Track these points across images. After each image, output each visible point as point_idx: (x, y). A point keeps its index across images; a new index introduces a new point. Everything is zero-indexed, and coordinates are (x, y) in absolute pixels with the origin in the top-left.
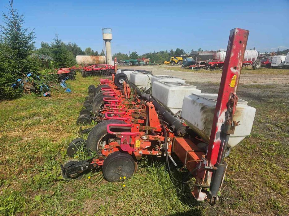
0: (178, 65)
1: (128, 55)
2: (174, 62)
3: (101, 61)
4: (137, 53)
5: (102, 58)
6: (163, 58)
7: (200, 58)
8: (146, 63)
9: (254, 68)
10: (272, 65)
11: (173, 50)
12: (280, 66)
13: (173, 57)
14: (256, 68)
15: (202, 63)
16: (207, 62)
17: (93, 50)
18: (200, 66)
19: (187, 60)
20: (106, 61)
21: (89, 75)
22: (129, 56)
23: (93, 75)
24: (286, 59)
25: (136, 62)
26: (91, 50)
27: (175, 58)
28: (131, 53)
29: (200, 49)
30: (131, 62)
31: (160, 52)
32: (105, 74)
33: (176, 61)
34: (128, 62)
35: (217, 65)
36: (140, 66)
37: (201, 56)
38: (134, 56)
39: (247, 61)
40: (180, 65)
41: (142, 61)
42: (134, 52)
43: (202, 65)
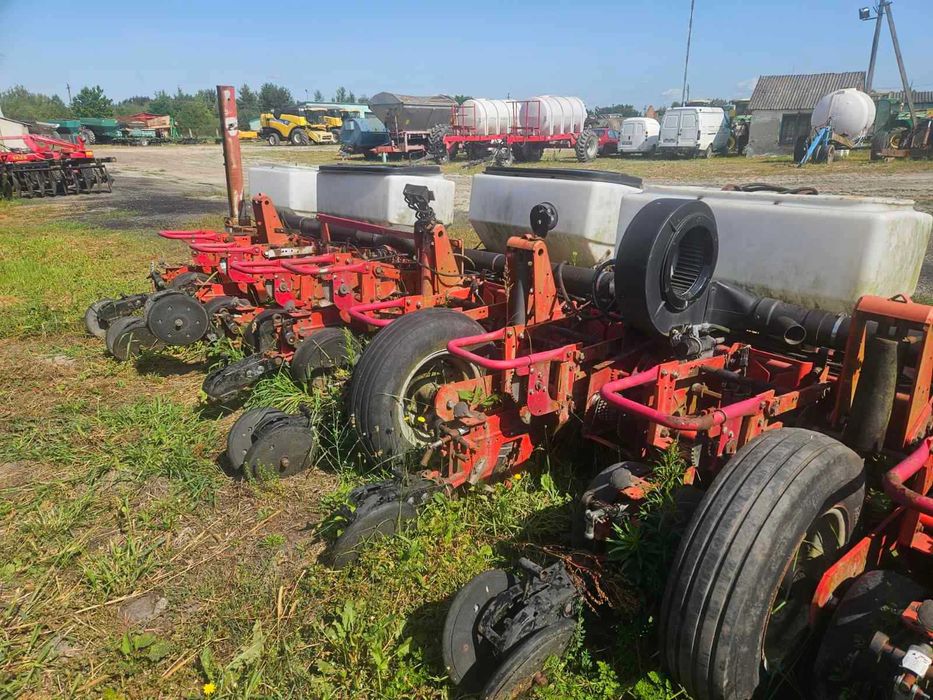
1: (61, 98)
2: (275, 135)
4: (107, 94)
7: (407, 122)
8: (158, 133)
10: (621, 147)
11: (252, 90)
12: (642, 150)
13: (269, 116)
14: (588, 156)
15: (414, 140)
16: (428, 135)
18: (408, 148)
22: (67, 103)
24: (661, 128)
25: (113, 129)
27: (277, 117)
28: (76, 92)
29: (343, 89)
30: (89, 127)
31: (201, 92)
32: (30, 185)
33: (286, 132)
34: (76, 130)
35: (460, 146)
36: (136, 145)
37: (409, 114)
38: (91, 103)
39: (562, 132)
40: (302, 144)
41: (140, 127)
42: (90, 88)
43: (416, 147)
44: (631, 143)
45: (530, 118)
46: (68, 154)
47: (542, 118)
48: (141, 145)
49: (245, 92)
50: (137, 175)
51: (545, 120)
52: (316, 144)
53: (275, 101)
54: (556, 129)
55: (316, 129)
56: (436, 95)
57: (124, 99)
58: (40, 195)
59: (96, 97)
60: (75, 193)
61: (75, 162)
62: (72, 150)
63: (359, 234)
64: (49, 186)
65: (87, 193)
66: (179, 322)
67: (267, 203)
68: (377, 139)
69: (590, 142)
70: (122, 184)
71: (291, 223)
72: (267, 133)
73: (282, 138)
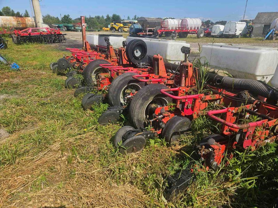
0: (119, 32)
2: (114, 29)
3: (29, 24)
4: (71, 17)
5: (29, 20)
6: (100, 23)
7: (148, 25)
9: (198, 37)
10: (212, 34)
11: (110, 16)
12: (218, 35)
13: (113, 23)
14: (200, 36)
15: (150, 31)
16: (154, 29)
17: (12, 10)
18: (148, 33)
19: (134, 26)
20: (36, 24)
21: (25, 42)
22: (60, 19)
23: (31, 42)
24: (224, 28)
25: (71, 27)
26: (10, 10)
27: (115, 24)
28: (63, 16)
29: (136, 16)
30: (65, 26)
31: (96, 16)
32: (47, 40)
33: (117, 28)
34: (62, 27)
35: (164, 33)
36: (77, 32)
37: (149, 23)
38: (66, 19)
39: (193, 29)
40: (121, 32)
41: (78, 27)
42: (66, 15)
43: (150, 33)
44: (215, 33)
45: (183, 25)
46: (56, 33)
47: (187, 25)
48: (78, 31)
49: (108, 16)
50: (74, 39)
51: (188, 25)
52: (125, 32)
53: (116, 19)
54: (191, 28)
55: (126, 28)
56: (158, 18)
57: (76, 18)
58: (49, 43)
59: (68, 18)
60: (57, 43)
61: (58, 35)
62: (56, 32)
63: (103, 49)
64: (51, 41)
65: (60, 43)
66: (63, 64)
67: (87, 42)
68: (139, 30)
69: (202, 32)
70: (69, 41)
71: (93, 48)
72: (112, 28)
73: (116, 30)
